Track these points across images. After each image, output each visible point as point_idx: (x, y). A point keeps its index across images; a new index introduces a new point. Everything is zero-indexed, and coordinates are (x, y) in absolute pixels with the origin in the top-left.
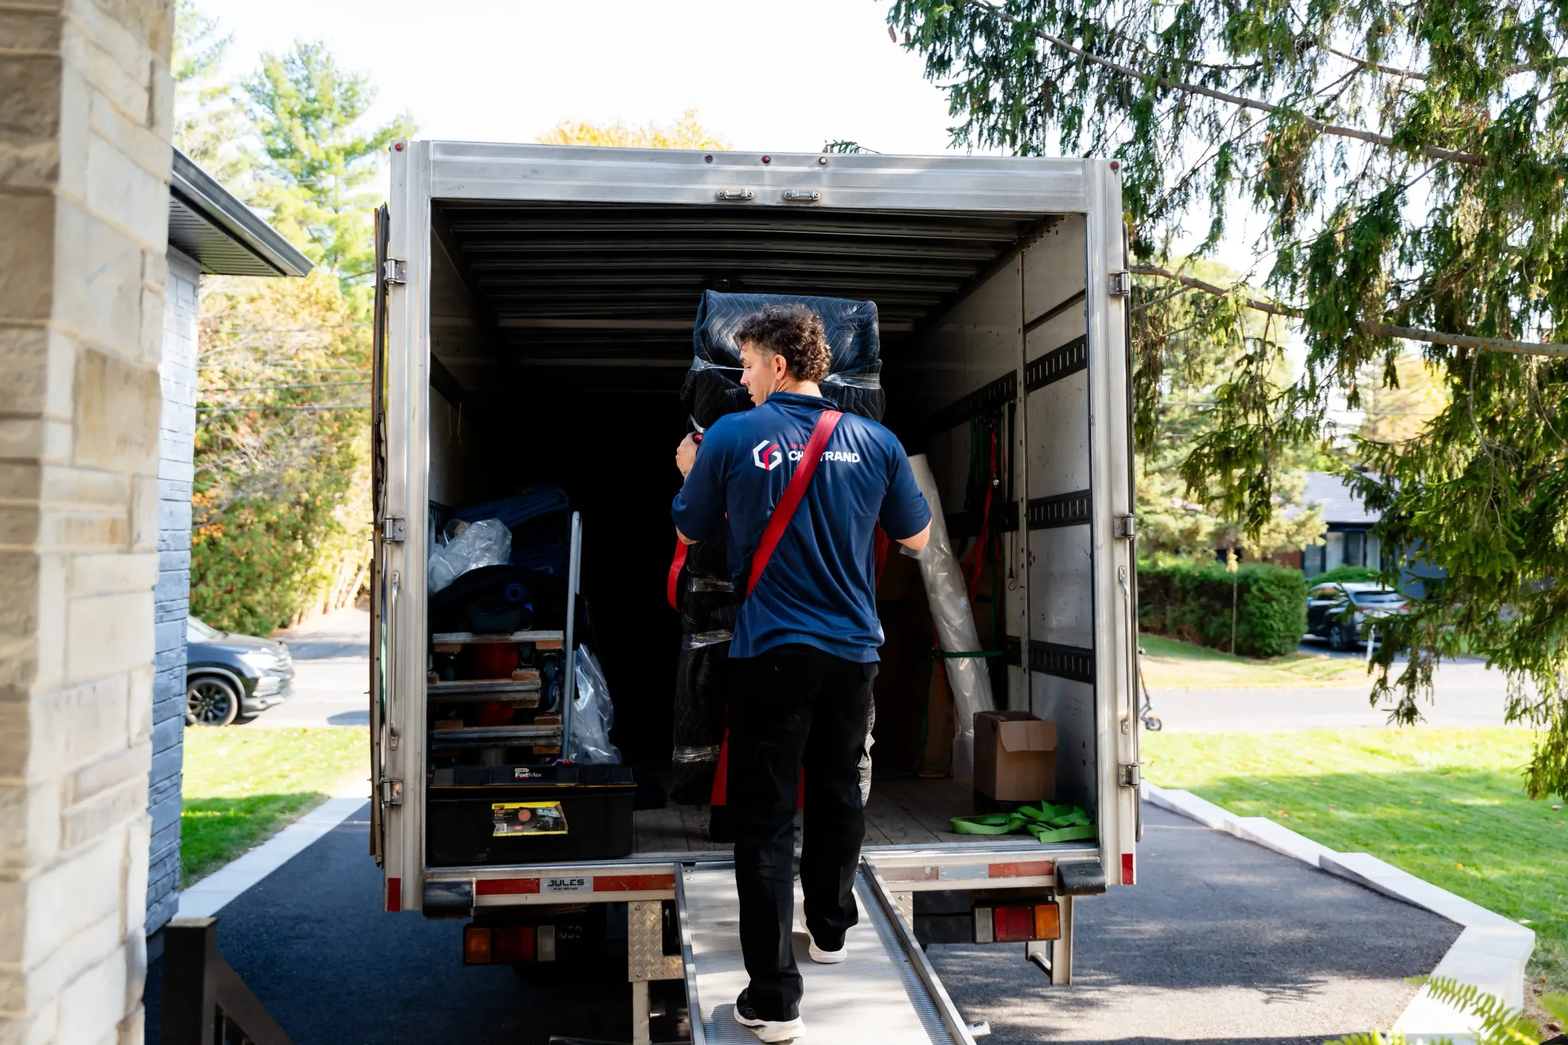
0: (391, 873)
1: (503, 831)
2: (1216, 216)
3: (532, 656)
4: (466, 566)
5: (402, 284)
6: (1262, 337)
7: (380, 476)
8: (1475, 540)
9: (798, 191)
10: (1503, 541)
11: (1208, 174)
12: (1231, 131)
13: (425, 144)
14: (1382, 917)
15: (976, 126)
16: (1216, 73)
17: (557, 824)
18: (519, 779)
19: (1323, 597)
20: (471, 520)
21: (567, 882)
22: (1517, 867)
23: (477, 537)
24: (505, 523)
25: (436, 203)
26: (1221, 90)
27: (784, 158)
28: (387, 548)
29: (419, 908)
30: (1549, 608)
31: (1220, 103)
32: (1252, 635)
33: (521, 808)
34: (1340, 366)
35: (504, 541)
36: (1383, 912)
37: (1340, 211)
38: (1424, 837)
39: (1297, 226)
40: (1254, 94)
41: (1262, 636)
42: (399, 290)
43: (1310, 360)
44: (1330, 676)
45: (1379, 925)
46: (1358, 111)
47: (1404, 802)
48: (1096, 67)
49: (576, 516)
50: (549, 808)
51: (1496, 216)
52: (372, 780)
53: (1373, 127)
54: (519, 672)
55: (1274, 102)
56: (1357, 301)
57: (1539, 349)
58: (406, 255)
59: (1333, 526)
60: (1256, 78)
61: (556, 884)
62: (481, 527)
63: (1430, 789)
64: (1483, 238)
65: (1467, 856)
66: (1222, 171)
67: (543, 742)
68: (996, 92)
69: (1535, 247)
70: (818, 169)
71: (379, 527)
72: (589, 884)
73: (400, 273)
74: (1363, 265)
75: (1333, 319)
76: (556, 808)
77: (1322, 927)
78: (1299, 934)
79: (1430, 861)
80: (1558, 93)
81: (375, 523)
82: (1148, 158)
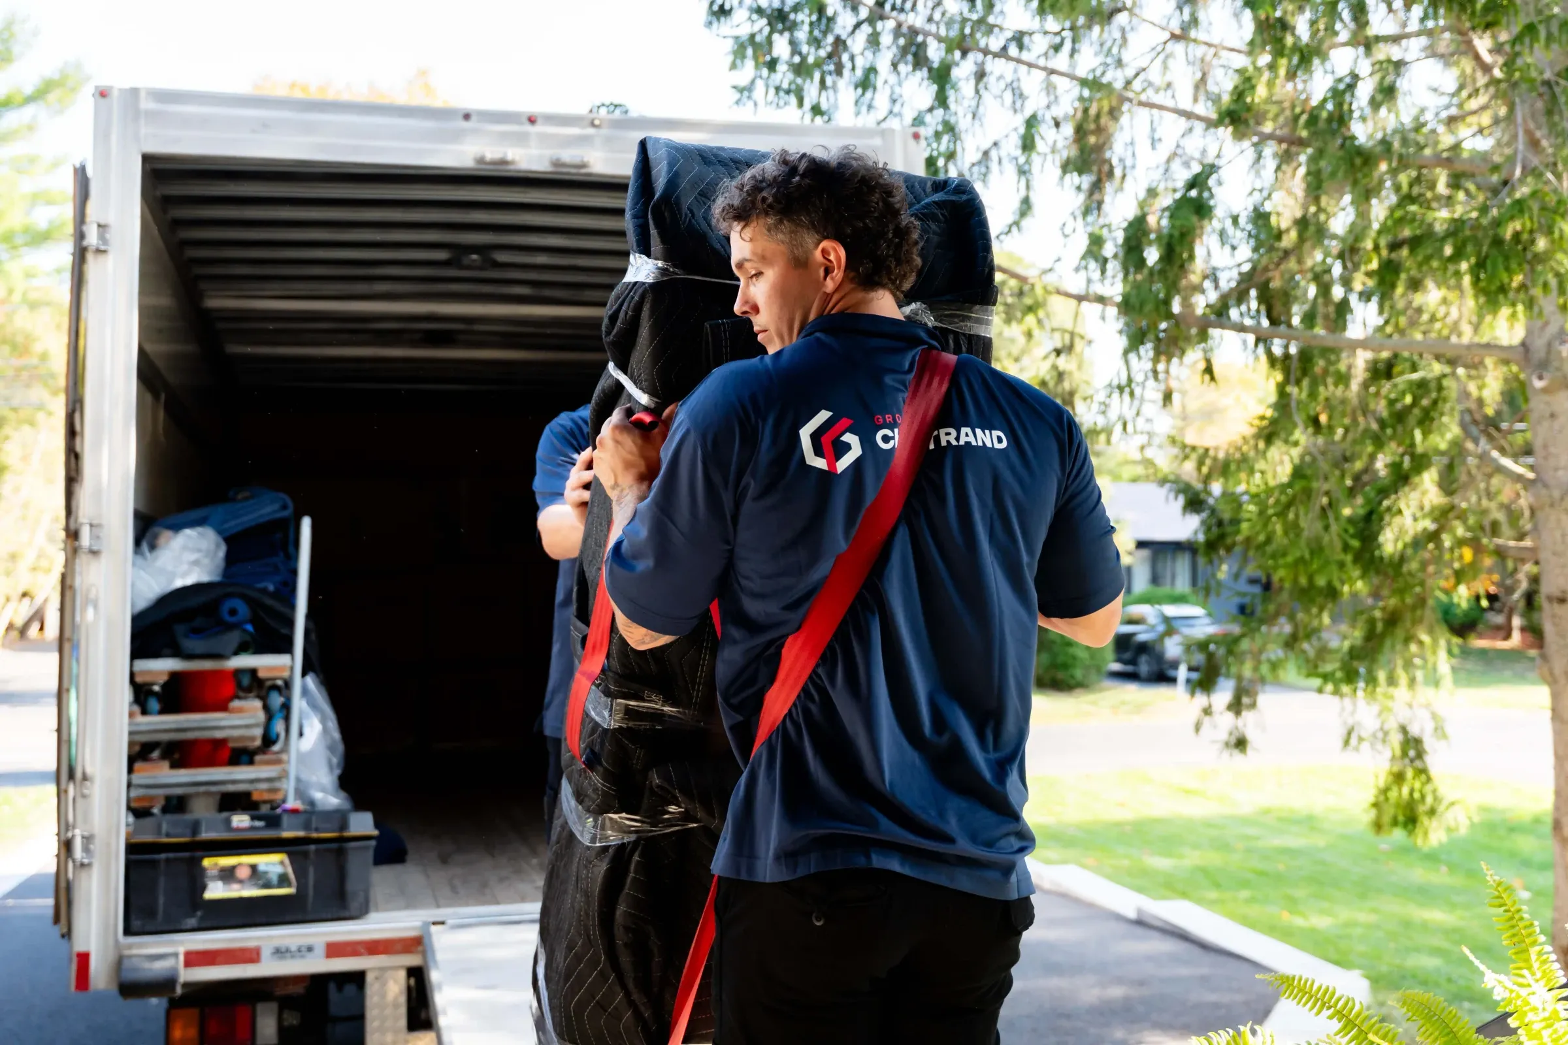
0: (79, 946)
1: (215, 891)
2: (1023, 193)
3: (255, 684)
4: (171, 581)
5: (104, 252)
6: (1069, 327)
7: (73, 474)
8: (1308, 545)
9: (569, 155)
10: (1338, 545)
11: (1012, 146)
12: (1035, 102)
13: (135, 92)
14: (1205, 971)
15: (760, 84)
16: (1019, 38)
17: (283, 880)
18: (238, 830)
19: (1131, 622)
20: (177, 528)
21: (294, 948)
22: (1345, 914)
23: (185, 548)
24: (219, 532)
25: (147, 159)
26: (1025, 56)
27: (552, 119)
28: (82, 561)
29: (114, 989)
30: (1380, 626)
31: (1024, 68)
32: (1054, 666)
33: (240, 864)
34: (1156, 360)
35: (215, 553)
36: (1205, 966)
37: (1152, 193)
38: (1245, 884)
39: (1106, 207)
40: (1061, 61)
41: (1065, 666)
42: (101, 258)
43: (1126, 353)
44: (1139, 709)
45: (1204, 980)
46: (1169, 85)
47: (1223, 846)
48: (890, 24)
49: (306, 525)
50: (272, 863)
51: (1317, 200)
52: (58, 834)
53: (1186, 103)
54: (236, 704)
55: (1082, 72)
56: (1173, 288)
57: (1364, 344)
58: (110, 218)
59: (1141, 544)
60: (1061, 44)
61: (280, 953)
62: (189, 537)
63: (1252, 831)
64: (1302, 223)
65: (1292, 904)
66: (1028, 144)
67: (264, 786)
68: (781, 47)
69: (1357, 233)
70: (591, 131)
71: (73, 535)
72: (320, 950)
73: (102, 237)
74: (1178, 249)
75: (1149, 307)
76: (282, 863)
77: (1141, 983)
78: (1116, 992)
79: (1254, 911)
80: (1379, 70)
81: (67, 529)
82: (949, 128)
